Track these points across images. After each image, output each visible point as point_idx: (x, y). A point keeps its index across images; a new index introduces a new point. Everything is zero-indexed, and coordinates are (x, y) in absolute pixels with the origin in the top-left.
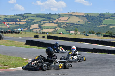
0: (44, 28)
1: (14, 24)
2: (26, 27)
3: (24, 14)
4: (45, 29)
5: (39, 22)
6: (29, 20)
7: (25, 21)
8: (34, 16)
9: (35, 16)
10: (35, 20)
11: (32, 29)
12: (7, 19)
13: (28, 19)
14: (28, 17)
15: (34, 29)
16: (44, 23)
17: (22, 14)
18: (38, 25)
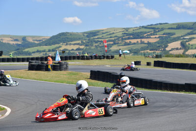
0: (191, 47)
1: (139, 42)
2: (159, 46)
3: (155, 25)
4: (192, 49)
5: (182, 38)
6: (165, 35)
7: (157, 36)
8: (173, 26)
9: (175, 27)
10: (174, 34)
11: (170, 51)
12: (127, 34)
13: (162, 32)
14: (163, 30)
15: (172, 49)
16: (191, 39)
17: (152, 25)
18: (179, 42)
